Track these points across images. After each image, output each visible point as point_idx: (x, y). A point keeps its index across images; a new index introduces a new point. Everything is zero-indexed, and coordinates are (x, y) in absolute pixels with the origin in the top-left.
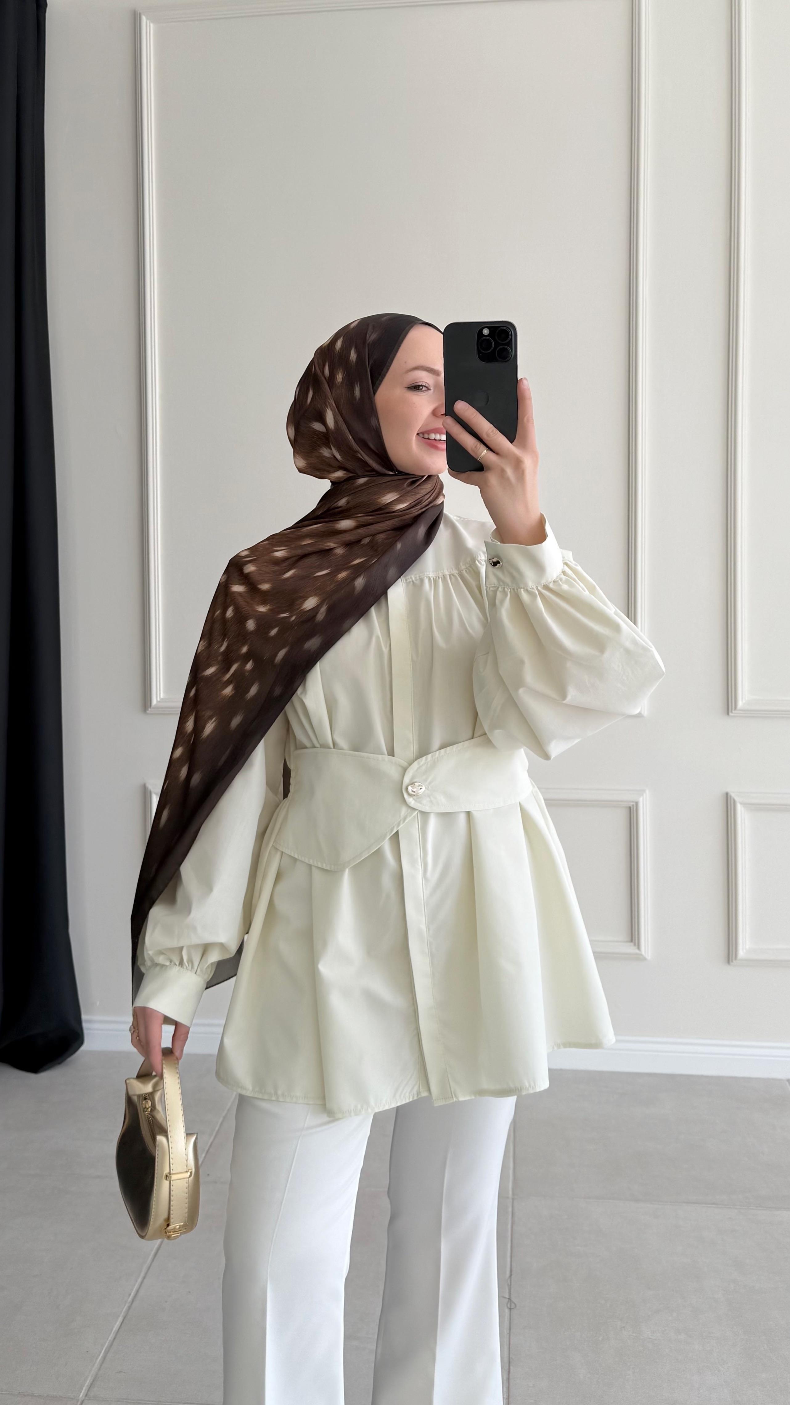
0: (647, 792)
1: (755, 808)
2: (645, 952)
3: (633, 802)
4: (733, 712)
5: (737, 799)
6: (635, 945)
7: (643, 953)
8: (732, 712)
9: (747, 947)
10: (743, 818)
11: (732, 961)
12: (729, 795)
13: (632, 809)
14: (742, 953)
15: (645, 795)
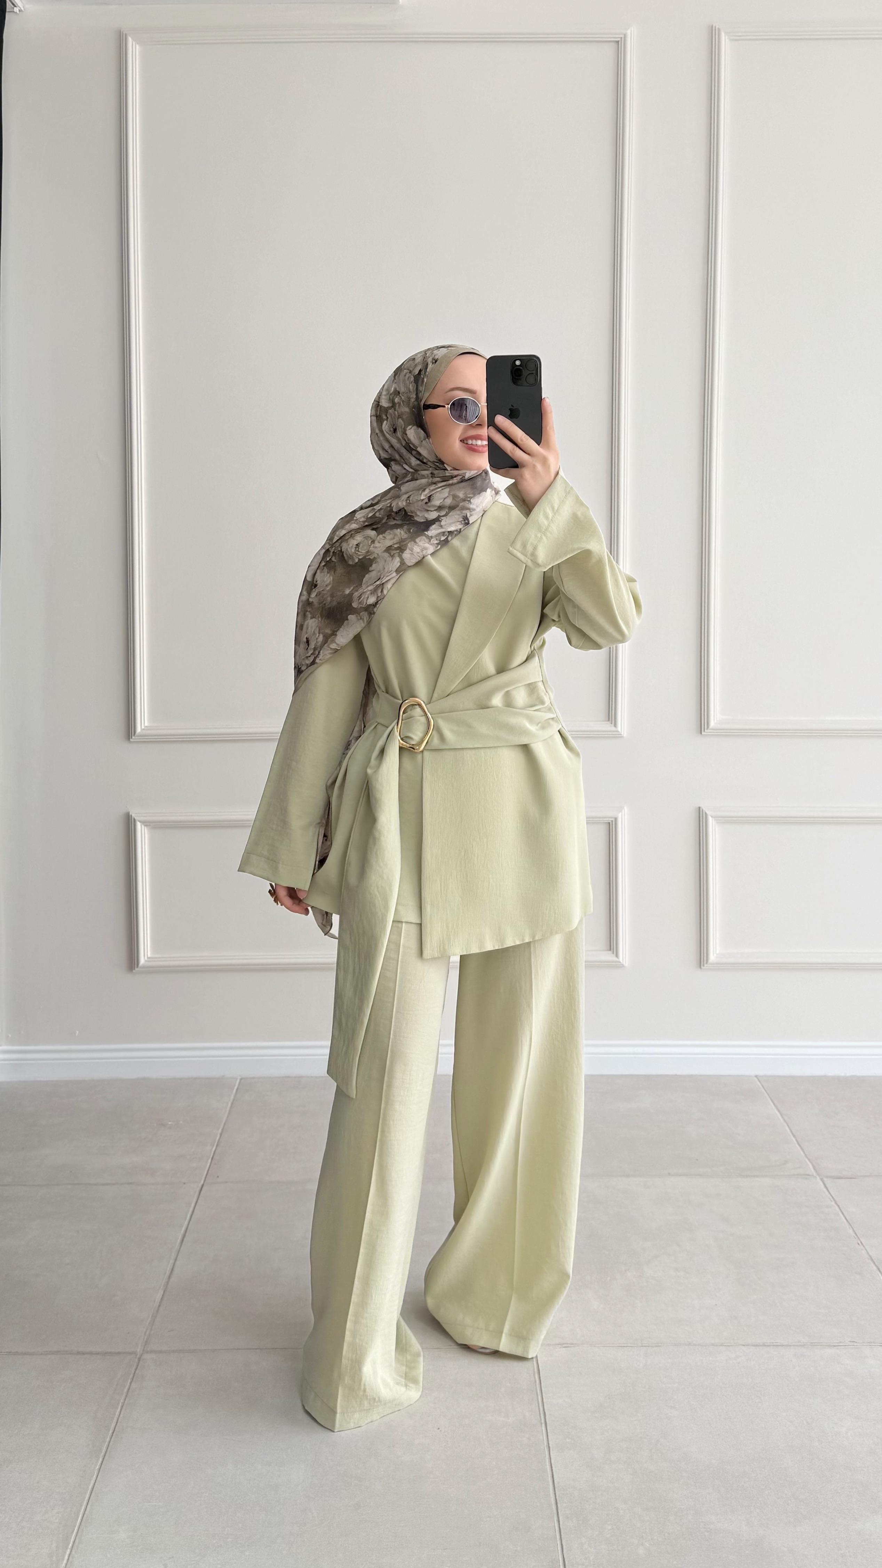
10: (714, 830)
12: (701, 809)
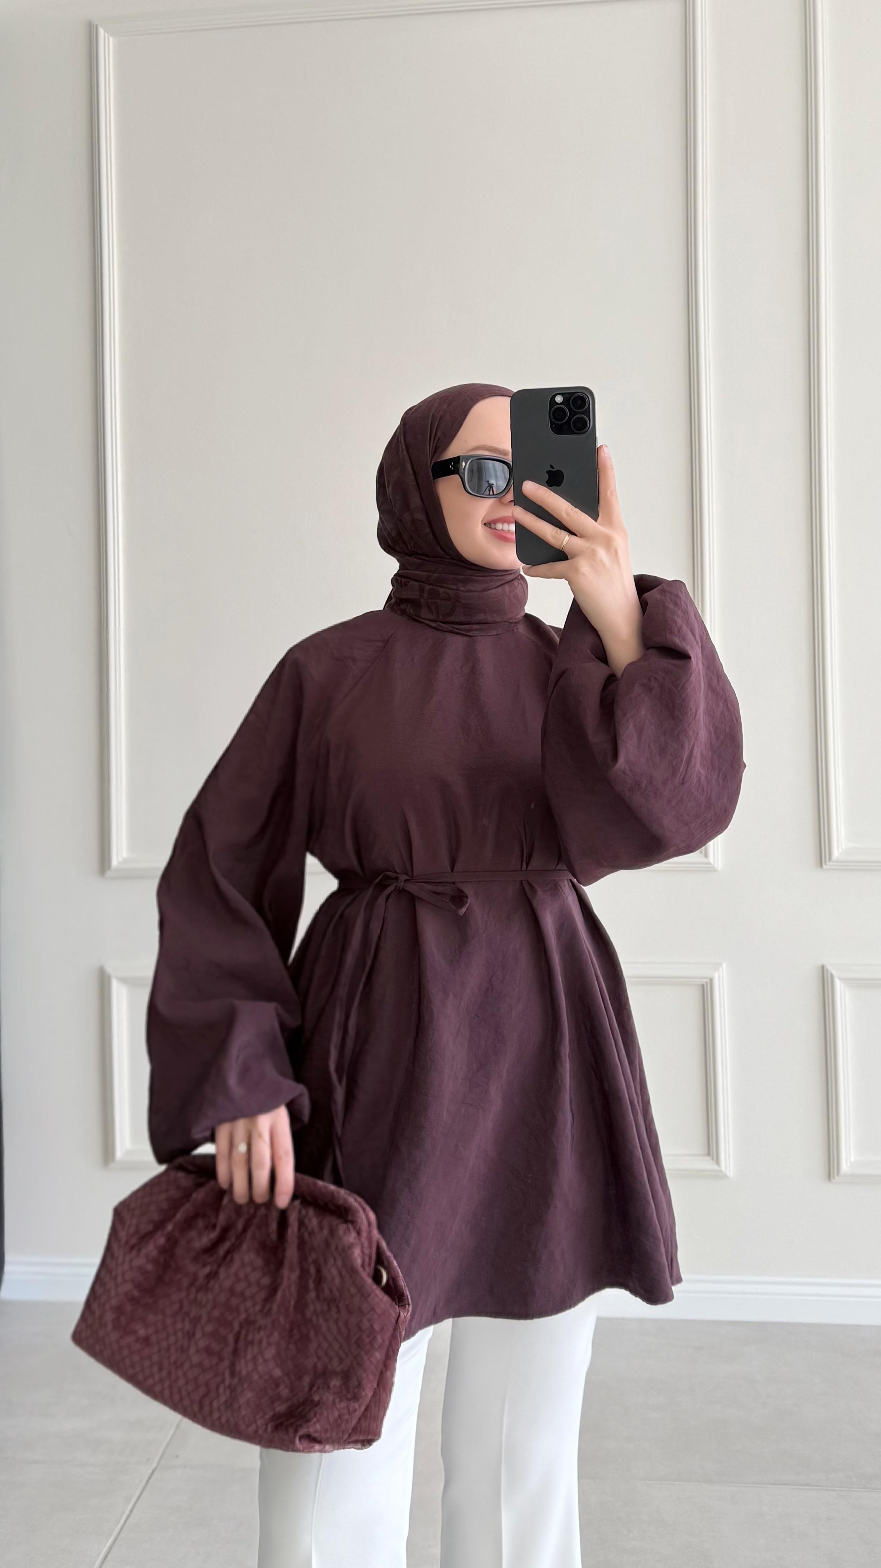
0: (724, 965)
1: (857, 983)
3: (705, 978)
4: (828, 863)
5: (835, 973)
6: (713, 1159)
7: (723, 1168)
8: (826, 864)
9: (852, 1159)
11: (834, 1178)
14: (845, 1167)
15: (721, 969)
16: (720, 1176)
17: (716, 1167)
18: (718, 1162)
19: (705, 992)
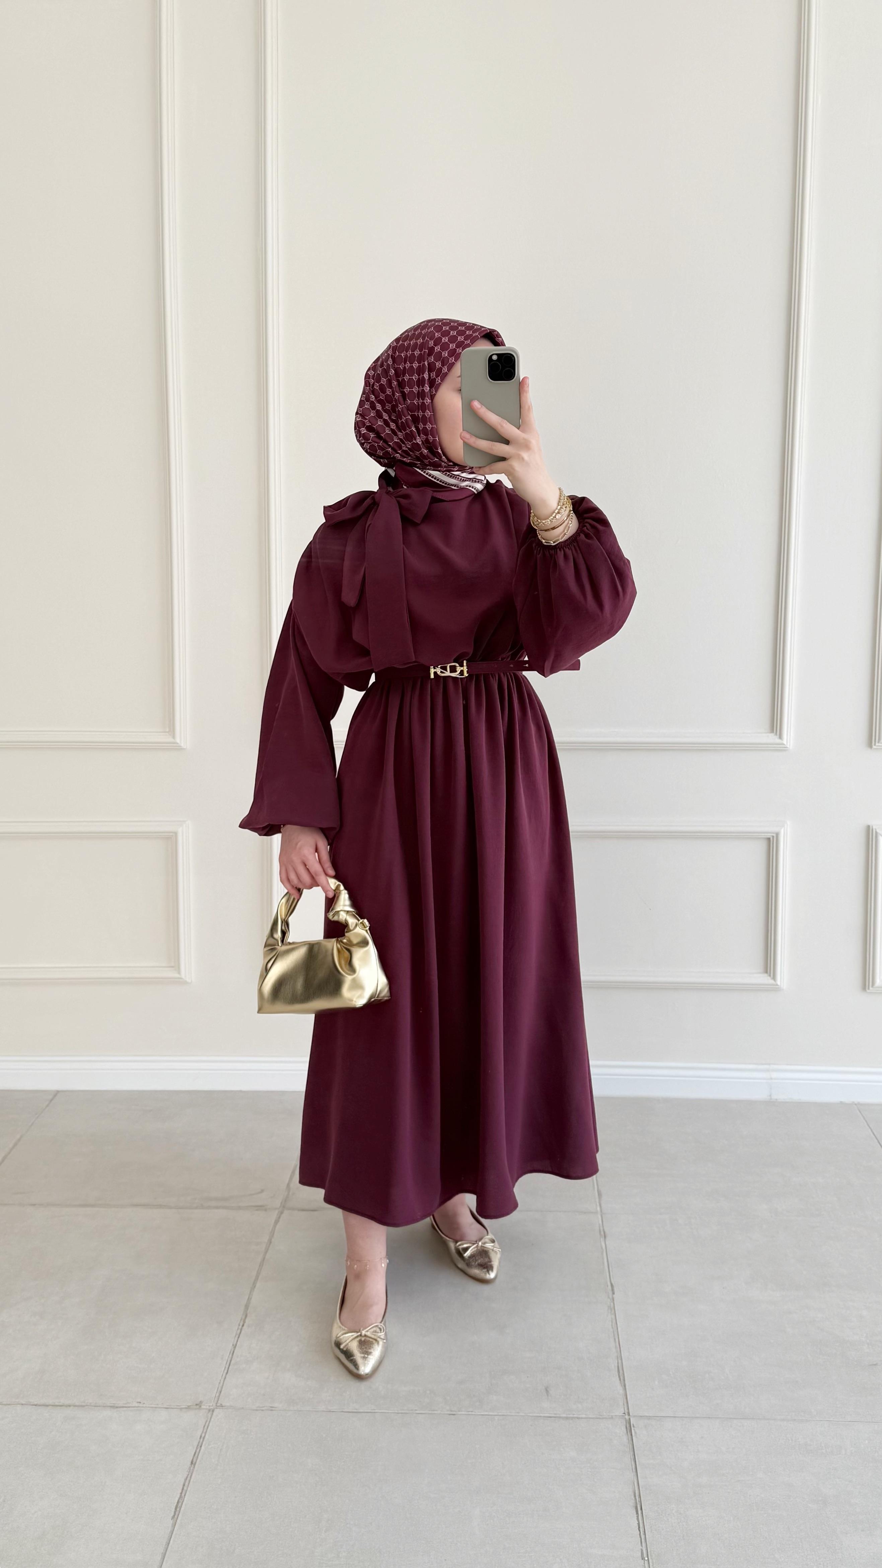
0: (788, 823)
2: (781, 982)
7: (779, 983)
13: (771, 839)
15: (786, 826)
16: (776, 989)
17: (772, 982)
18: (774, 978)
19: (771, 844)
